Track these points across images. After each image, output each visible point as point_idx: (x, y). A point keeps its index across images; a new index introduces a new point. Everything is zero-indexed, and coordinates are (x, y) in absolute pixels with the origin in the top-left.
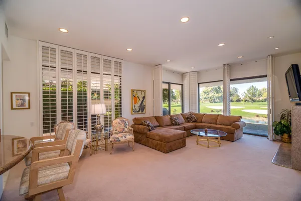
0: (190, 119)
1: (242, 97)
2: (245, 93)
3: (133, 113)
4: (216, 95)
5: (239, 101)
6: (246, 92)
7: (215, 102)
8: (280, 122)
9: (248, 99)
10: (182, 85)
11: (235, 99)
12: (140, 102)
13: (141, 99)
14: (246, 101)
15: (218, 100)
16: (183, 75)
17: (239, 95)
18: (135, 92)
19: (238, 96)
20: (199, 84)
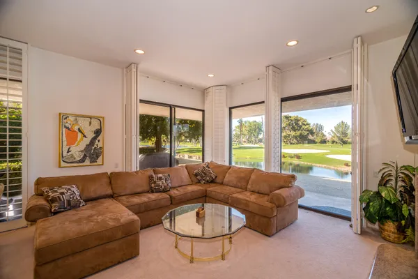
0: (202, 177)
1: (328, 137)
2: (332, 131)
3: (63, 164)
4: (293, 133)
5: (324, 142)
6: (334, 130)
7: (291, 144)
8: (378, 194)
9: (336, 139)
10: (203, 111)
11: (318, 140)
12: (87, 141)
13: (90, 136)
14: (333, 142)
15: (295, 140)
16: (204, 92)
17: (325, 134)
18: (71, 118)
19: (324, 136)
20: (230, 108)
